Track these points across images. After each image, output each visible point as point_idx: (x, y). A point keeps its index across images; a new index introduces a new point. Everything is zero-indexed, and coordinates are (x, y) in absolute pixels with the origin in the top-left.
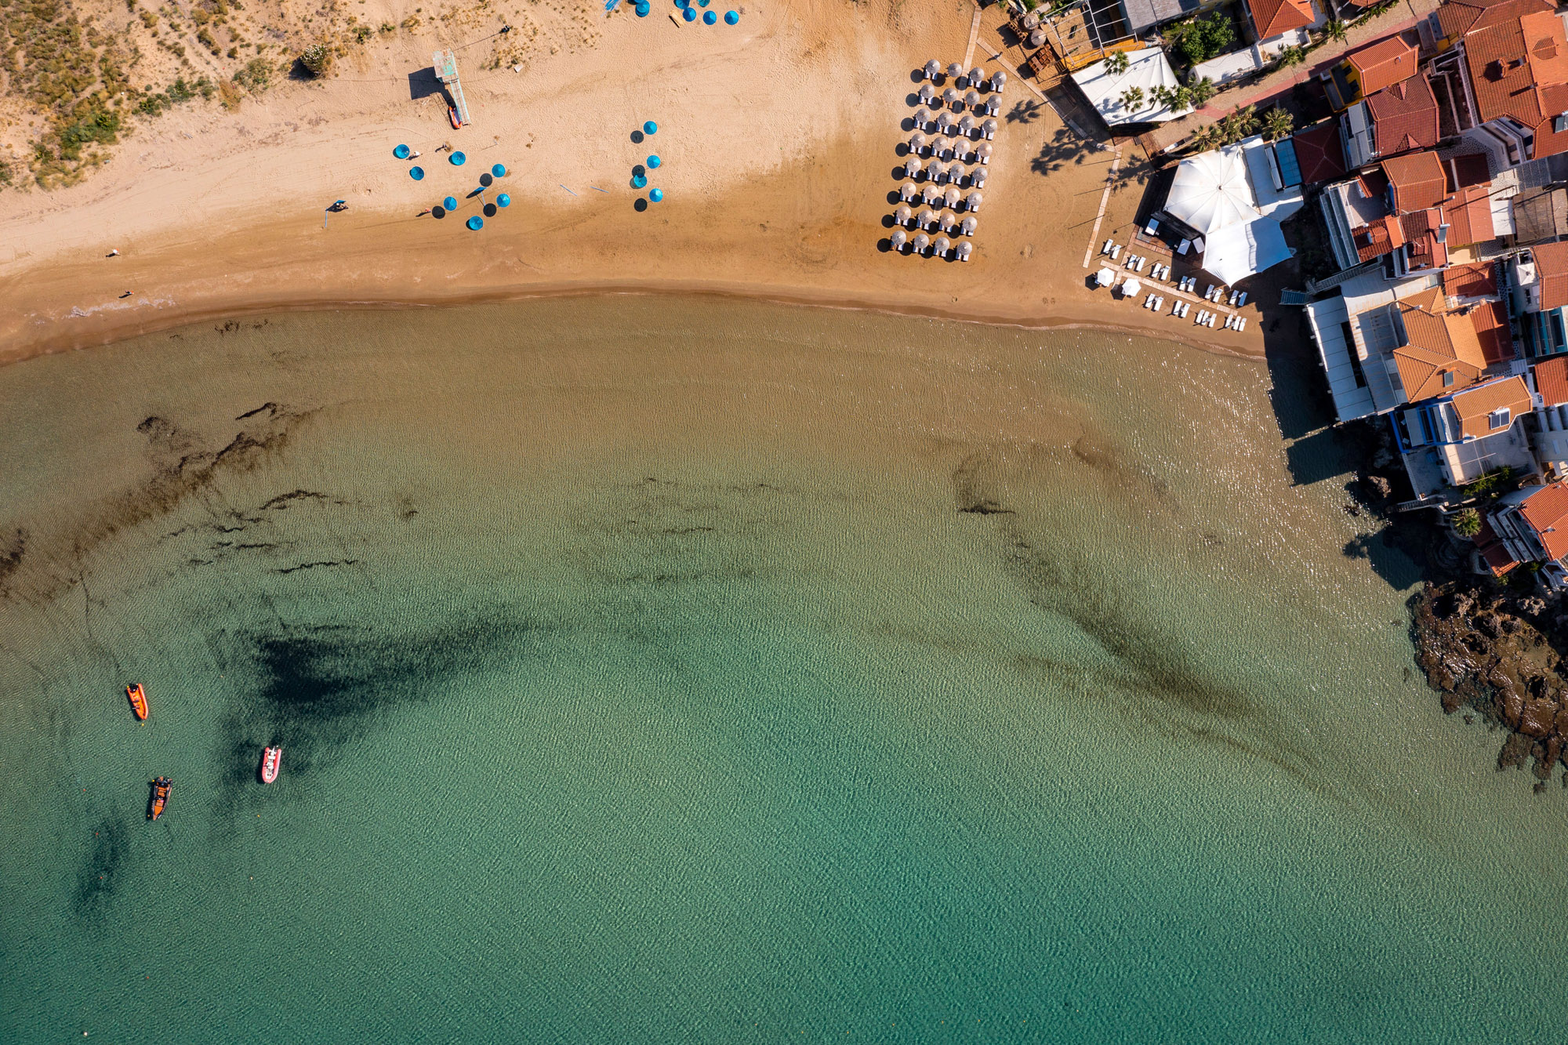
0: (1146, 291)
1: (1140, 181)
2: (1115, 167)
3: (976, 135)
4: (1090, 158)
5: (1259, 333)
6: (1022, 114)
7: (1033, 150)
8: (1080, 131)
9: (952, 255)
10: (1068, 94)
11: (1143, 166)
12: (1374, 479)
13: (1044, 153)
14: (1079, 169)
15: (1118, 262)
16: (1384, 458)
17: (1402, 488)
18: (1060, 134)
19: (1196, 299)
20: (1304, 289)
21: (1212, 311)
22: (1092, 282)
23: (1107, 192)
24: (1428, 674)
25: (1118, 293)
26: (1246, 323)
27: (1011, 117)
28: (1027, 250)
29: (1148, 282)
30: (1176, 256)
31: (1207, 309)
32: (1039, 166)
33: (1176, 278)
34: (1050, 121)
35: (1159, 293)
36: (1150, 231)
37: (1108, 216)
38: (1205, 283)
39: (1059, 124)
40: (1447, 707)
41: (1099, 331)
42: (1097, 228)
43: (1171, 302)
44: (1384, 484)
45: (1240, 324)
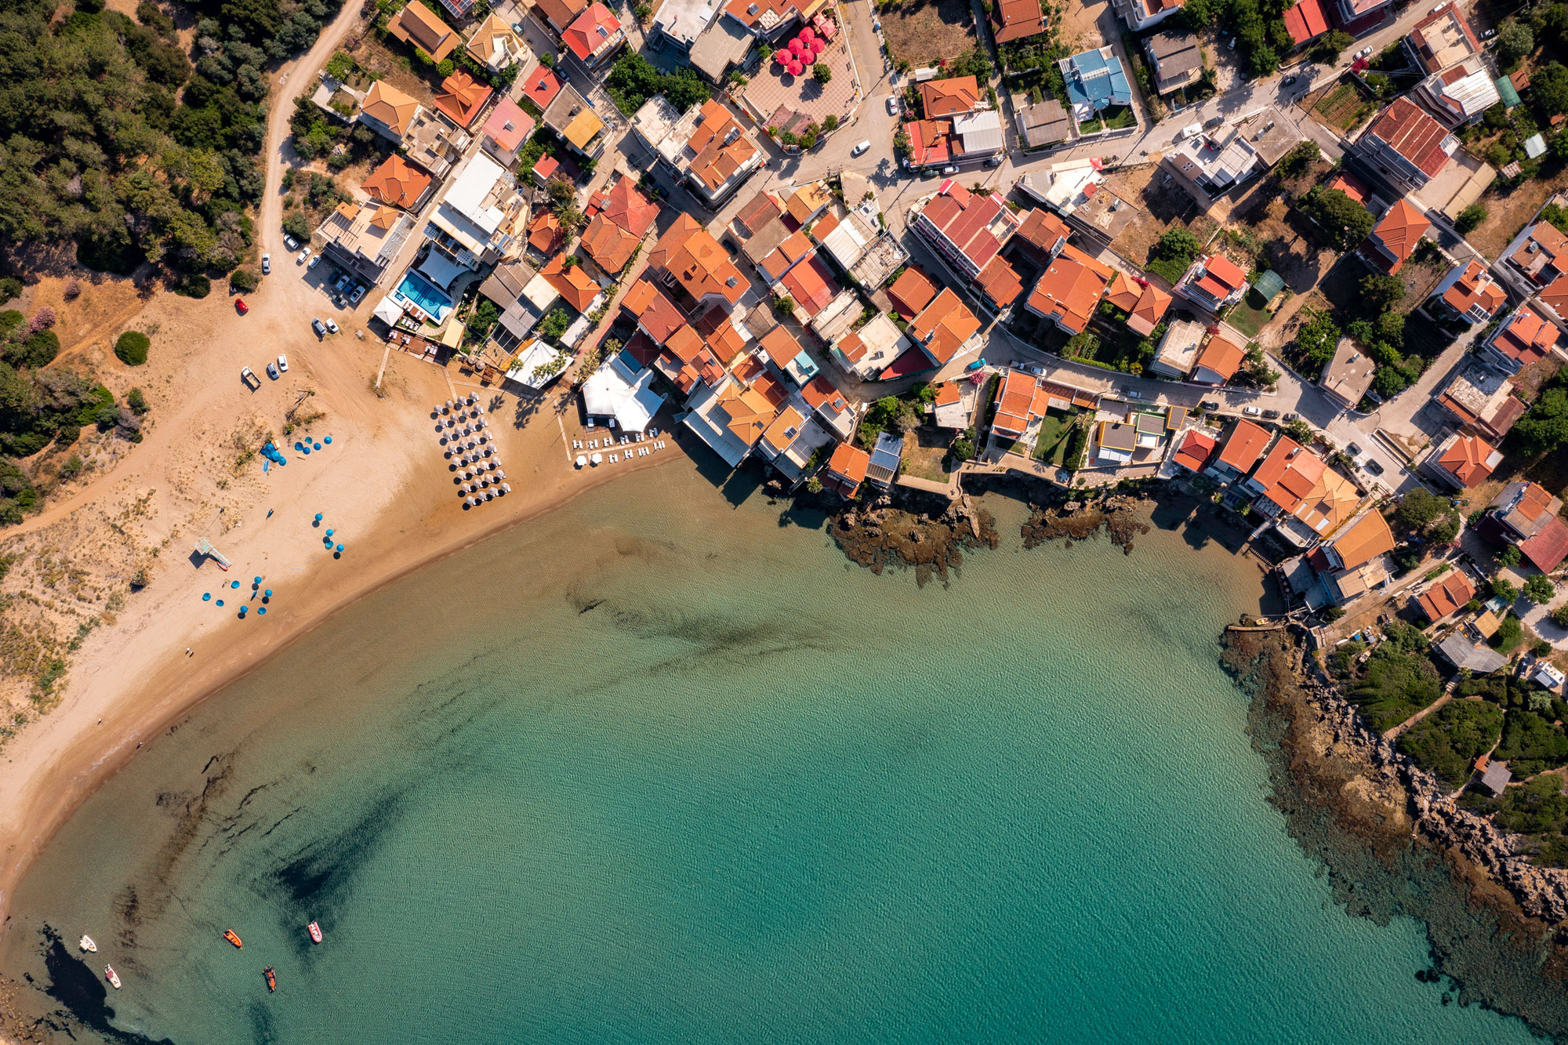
0: (605, 455)
1: (572, 404)
2: (556, 404)
3: (479, 428)
4: (541, 407)
5: (674, 443)
6: (495, 405)
7: (511, 419)
8: (529, 397)
9: (502, 493)
10: (510, 385)
11: (569, 396)
12: (770, 483)
13: (518, 418)
14: (538, 415)
15: (584, 448)
16: (769, 471)
17: (785, 482)
18: (520, 404)
19: (633, 445)
20: (683, 410)
21: (644, 446)
22: (577, 467)
23: (559, 419)
24: (856, 561)
25: (593, 464)
26: (664, 442)
27: (491, 410)
28: (537, 469)
29: (605, 450)
30: (611, 429)
31: (640, 447)
32: (519, 425)
33: (617, 440)
34: (512, 401)
35: (613, 453)
36: (591, 425)
37: (567, 429)
38: (632, 436)
39: (517, 399)
40: (876, 572)
41: (593, 487)
42: (565, 438)
43: (621, 453)
44: (775, 483)
45: (662, 445)
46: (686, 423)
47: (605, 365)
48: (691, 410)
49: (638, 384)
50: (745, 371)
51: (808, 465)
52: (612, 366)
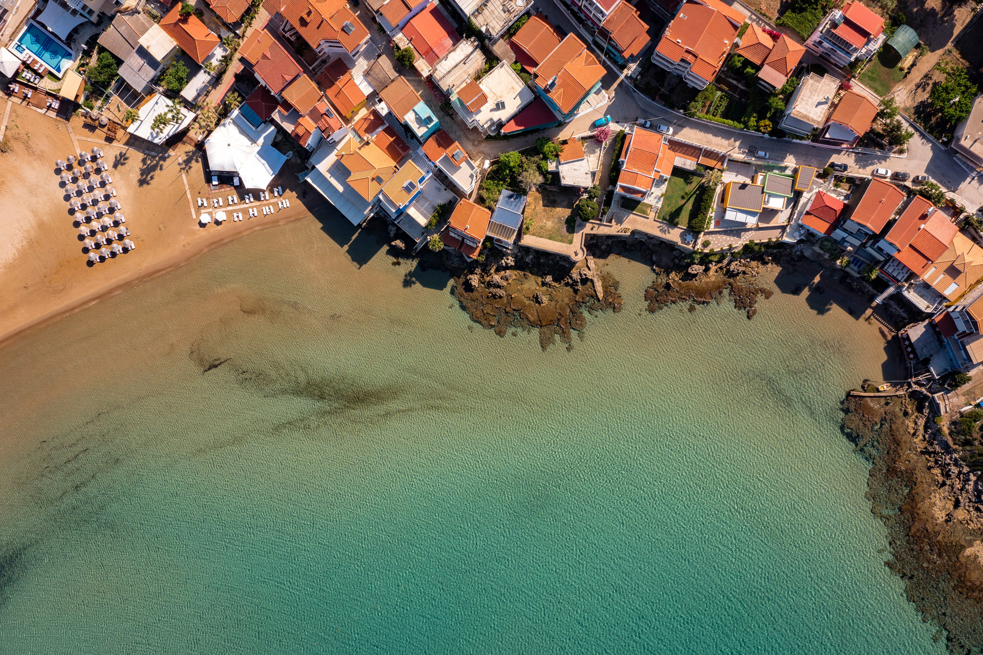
0: (230, 214)
1: (197, 161)
2: (181, 161)
3: (103, 184)
4: (165, 164)
5: (299, 202)
6: (120, 161)
7: (135, 176)
8: (153, 153)
9: (126, 250)
10: (134, 141)
11: (194, 153)
12: (393, 243)
13: (142, 175)
14: (163, 172)
15: (209, 206)
16: (392, 231)
17: (409, 241)
18: (144, 161)
19: (258, 203)
20: (307, 168)
21: (268, 205)
22: (202, 225)
23: (184, 176)
24: (480, 323)
25: (218, 223)
26: (289, 201)
27: (115, 166)
28: (161, 226)
29: (230, 208)
30: (236, 187)
31: (265, 205)
32: (142, 182)
33: (242, 198)
34: (136, 158)
35: (237, 211)
36: (215, 183)
37: (192, 187)
38: (256, 194)
39: (141, 156)
40: (500, 334)
41: (218, 244)
42: (189, 196)
43: (245, 211)
44: (399, 243)
45: (287, 203)
46: (309, 180)
47: (228, 120)
48: (314, 167)
49: (261, 141)
50: (365, 126)
51: (430, 224)
52: (234, 122)
